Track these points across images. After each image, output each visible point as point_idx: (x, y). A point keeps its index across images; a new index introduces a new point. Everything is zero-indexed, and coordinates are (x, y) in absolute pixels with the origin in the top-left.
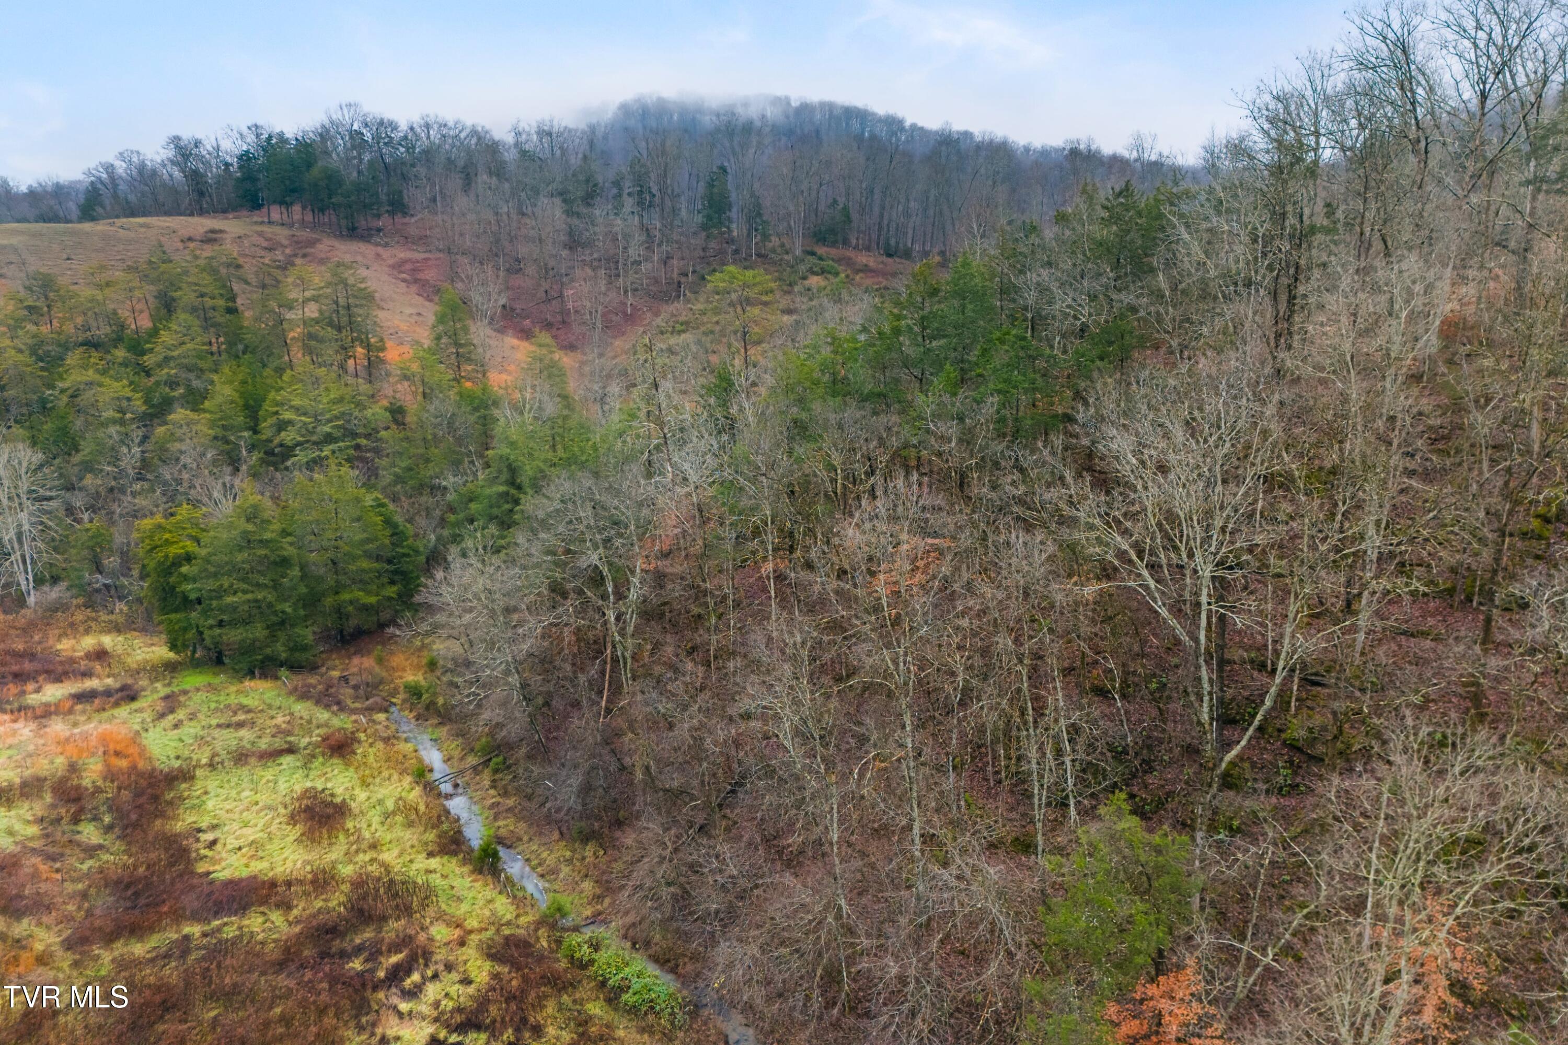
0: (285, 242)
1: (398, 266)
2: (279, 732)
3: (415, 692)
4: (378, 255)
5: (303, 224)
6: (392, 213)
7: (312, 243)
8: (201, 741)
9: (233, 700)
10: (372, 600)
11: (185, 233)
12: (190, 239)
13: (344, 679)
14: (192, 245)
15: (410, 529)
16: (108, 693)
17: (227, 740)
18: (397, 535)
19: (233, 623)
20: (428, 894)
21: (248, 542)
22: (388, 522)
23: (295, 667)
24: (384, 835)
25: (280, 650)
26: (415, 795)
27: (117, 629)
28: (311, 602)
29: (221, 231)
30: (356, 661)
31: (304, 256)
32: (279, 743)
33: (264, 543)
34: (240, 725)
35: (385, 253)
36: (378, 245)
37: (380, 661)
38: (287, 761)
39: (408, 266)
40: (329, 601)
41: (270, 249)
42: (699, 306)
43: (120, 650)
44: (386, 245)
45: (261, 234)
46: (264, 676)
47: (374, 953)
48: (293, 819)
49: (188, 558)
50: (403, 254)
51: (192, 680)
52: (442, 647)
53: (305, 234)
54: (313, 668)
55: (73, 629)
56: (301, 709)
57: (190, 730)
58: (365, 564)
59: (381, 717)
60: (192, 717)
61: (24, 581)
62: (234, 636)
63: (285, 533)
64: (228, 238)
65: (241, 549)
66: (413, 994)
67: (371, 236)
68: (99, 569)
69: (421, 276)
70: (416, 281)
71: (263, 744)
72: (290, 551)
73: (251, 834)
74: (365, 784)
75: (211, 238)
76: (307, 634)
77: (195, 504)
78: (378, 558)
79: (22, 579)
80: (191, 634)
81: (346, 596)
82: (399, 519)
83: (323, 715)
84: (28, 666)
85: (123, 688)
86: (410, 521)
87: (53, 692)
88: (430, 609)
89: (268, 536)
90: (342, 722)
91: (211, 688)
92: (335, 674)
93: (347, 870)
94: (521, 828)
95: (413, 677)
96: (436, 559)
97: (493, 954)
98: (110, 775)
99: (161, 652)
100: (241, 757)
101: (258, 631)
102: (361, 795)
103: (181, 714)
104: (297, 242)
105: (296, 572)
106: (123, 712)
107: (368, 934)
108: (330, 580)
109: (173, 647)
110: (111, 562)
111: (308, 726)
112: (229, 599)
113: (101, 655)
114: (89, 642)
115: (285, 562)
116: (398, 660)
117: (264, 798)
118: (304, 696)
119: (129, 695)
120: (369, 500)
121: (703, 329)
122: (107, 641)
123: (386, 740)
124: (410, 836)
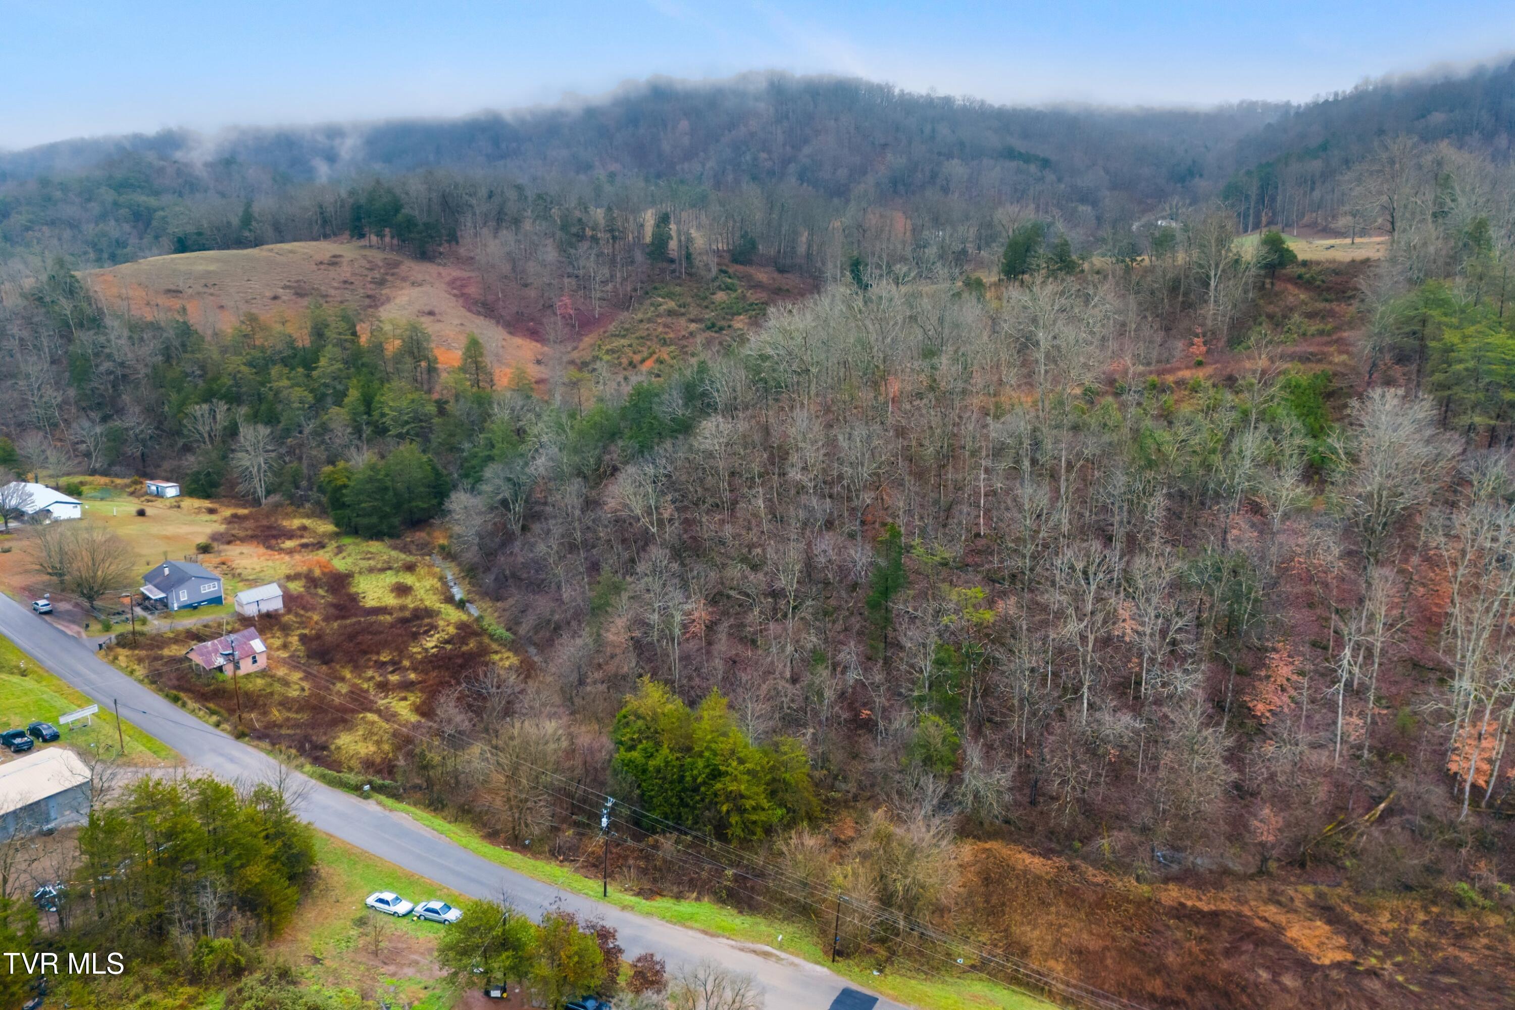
0: (380, 264)
1: (452, 283)
2: (385, 562)
3: (442, 548)
4: (440, 274)
5: (392, 249)
6: (449, 242)
7: (397, 265)
8: (355, 564)
9: (365, 549)
10: (425, 506)
11: (318, 257)
12: (321, 263)
13: (412, 542)
14: (322, 267)
15: (445, 472)
16: (313, 545)
17: (365, 564)
18: (438, 474)
19: (364, 516)
20: (438, 613)
21: (371, 480)
22: (434, 468)
23: (391, 536)
24: (425, 597)
25: (384, 528)
26: (439, 585)
27: (308, 516)
28: (398, 506)
29: (340, 256)
30: (418, 534)
31: (393, 275)
32: (385, 565)
33: (379, 481)
34: (369, 559)
35: (444, 271)
36: (439, 264)
37: (429, 534)
38: (389, 572)
39: (458, 283)
40: (406, 506)
41: (371, 269)
42: (640, 316)
43: (312, 526)
44: (445, 265)
45: (365, 257)
46: (377, 539)
47: (420, 626)
48: (392, 591)
49: (345, 486)
50: (456, 273)
51: (346, 541)
52: (457, 529)
53: (393, 256)
54: (398, 537)
55: (287, 516)
56: (394, 553)
57: (349, 560)
58: (422, 489)
59: (427, 558)
60: (349, 555)
61: (261, 492)
62: (365, 521)
63: (387, 475)
64: (345, 261)
65: (368, 483)
66: (432, 636)
67: (435, 257)
68: (297, 487)
69: (466, 291)
70: (463, 295)
71: (379, 566)
72: (389, 484)
73: (376, 595)
74: (419, 581)
75: (334, 262)
76: (396, 521)
77: (347, 461)
78: (429, 486)
79: (259, 490)
80: (346, 520)
81: (414, 504)
82: (440, 467)
83: (403, 556)
84: (274, 532)
85: (319, 543)
86: (445, 468)
87: (289, 544)
88: (450, 512)
89: (379, 477)
90: (411, 559)
91: (355, 544)
92: (408, 539)
93: (411, 606)
94: (477, 597)
95: (442, 541)
96: (455, 487)
97: (458, 628)
98: (324, 574)
99: (330, 528)
100: (371, 570)
101: (374, 520)
102: (417, 584)
103: (344, 554)
104: (388, 264)
105: (391, 493)
106: (321, 552)
107: (418, 622)
108: (406, 496)
109: (337, 525)
110: (304, 483)
111: (397, 560)
112: (363, 505)
113: (304, 528)
114: (296, 523)
115: (386, 489)
116: (437, 534)
117: (380, 585)
118: (395, 548)
119: (321, 546)
120: (425, 458)
121: (637, 334)
122: (307, 522)
123: (429, 566)
124: (435, 598)
